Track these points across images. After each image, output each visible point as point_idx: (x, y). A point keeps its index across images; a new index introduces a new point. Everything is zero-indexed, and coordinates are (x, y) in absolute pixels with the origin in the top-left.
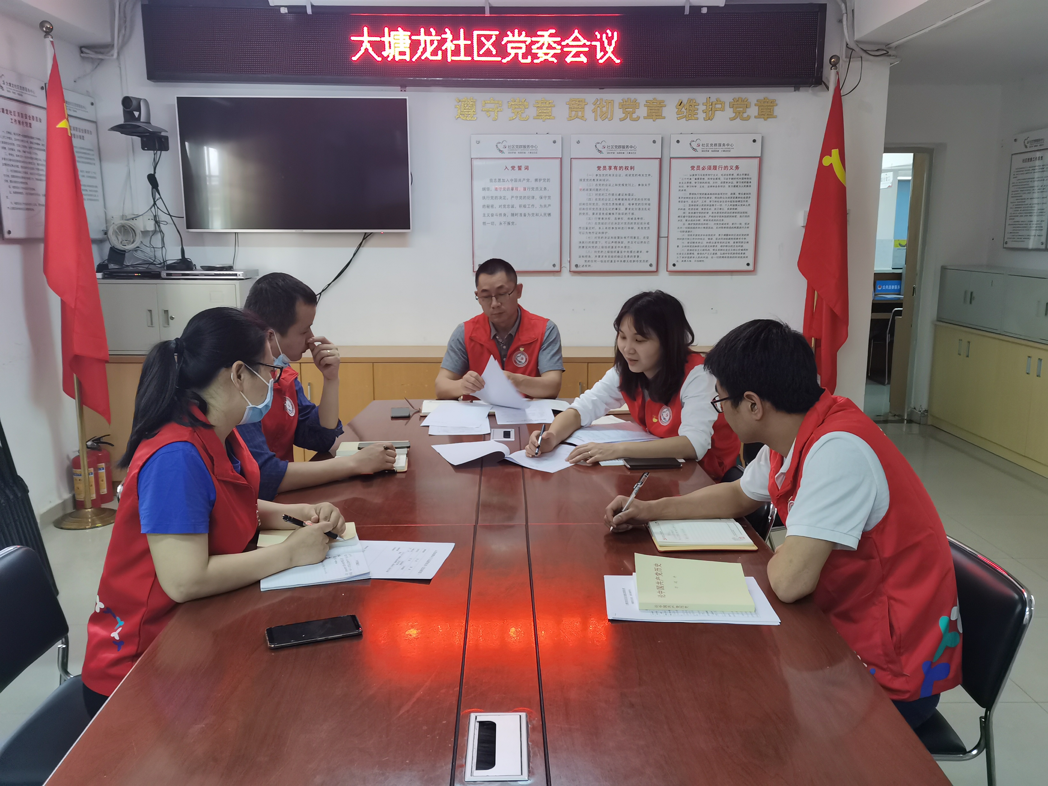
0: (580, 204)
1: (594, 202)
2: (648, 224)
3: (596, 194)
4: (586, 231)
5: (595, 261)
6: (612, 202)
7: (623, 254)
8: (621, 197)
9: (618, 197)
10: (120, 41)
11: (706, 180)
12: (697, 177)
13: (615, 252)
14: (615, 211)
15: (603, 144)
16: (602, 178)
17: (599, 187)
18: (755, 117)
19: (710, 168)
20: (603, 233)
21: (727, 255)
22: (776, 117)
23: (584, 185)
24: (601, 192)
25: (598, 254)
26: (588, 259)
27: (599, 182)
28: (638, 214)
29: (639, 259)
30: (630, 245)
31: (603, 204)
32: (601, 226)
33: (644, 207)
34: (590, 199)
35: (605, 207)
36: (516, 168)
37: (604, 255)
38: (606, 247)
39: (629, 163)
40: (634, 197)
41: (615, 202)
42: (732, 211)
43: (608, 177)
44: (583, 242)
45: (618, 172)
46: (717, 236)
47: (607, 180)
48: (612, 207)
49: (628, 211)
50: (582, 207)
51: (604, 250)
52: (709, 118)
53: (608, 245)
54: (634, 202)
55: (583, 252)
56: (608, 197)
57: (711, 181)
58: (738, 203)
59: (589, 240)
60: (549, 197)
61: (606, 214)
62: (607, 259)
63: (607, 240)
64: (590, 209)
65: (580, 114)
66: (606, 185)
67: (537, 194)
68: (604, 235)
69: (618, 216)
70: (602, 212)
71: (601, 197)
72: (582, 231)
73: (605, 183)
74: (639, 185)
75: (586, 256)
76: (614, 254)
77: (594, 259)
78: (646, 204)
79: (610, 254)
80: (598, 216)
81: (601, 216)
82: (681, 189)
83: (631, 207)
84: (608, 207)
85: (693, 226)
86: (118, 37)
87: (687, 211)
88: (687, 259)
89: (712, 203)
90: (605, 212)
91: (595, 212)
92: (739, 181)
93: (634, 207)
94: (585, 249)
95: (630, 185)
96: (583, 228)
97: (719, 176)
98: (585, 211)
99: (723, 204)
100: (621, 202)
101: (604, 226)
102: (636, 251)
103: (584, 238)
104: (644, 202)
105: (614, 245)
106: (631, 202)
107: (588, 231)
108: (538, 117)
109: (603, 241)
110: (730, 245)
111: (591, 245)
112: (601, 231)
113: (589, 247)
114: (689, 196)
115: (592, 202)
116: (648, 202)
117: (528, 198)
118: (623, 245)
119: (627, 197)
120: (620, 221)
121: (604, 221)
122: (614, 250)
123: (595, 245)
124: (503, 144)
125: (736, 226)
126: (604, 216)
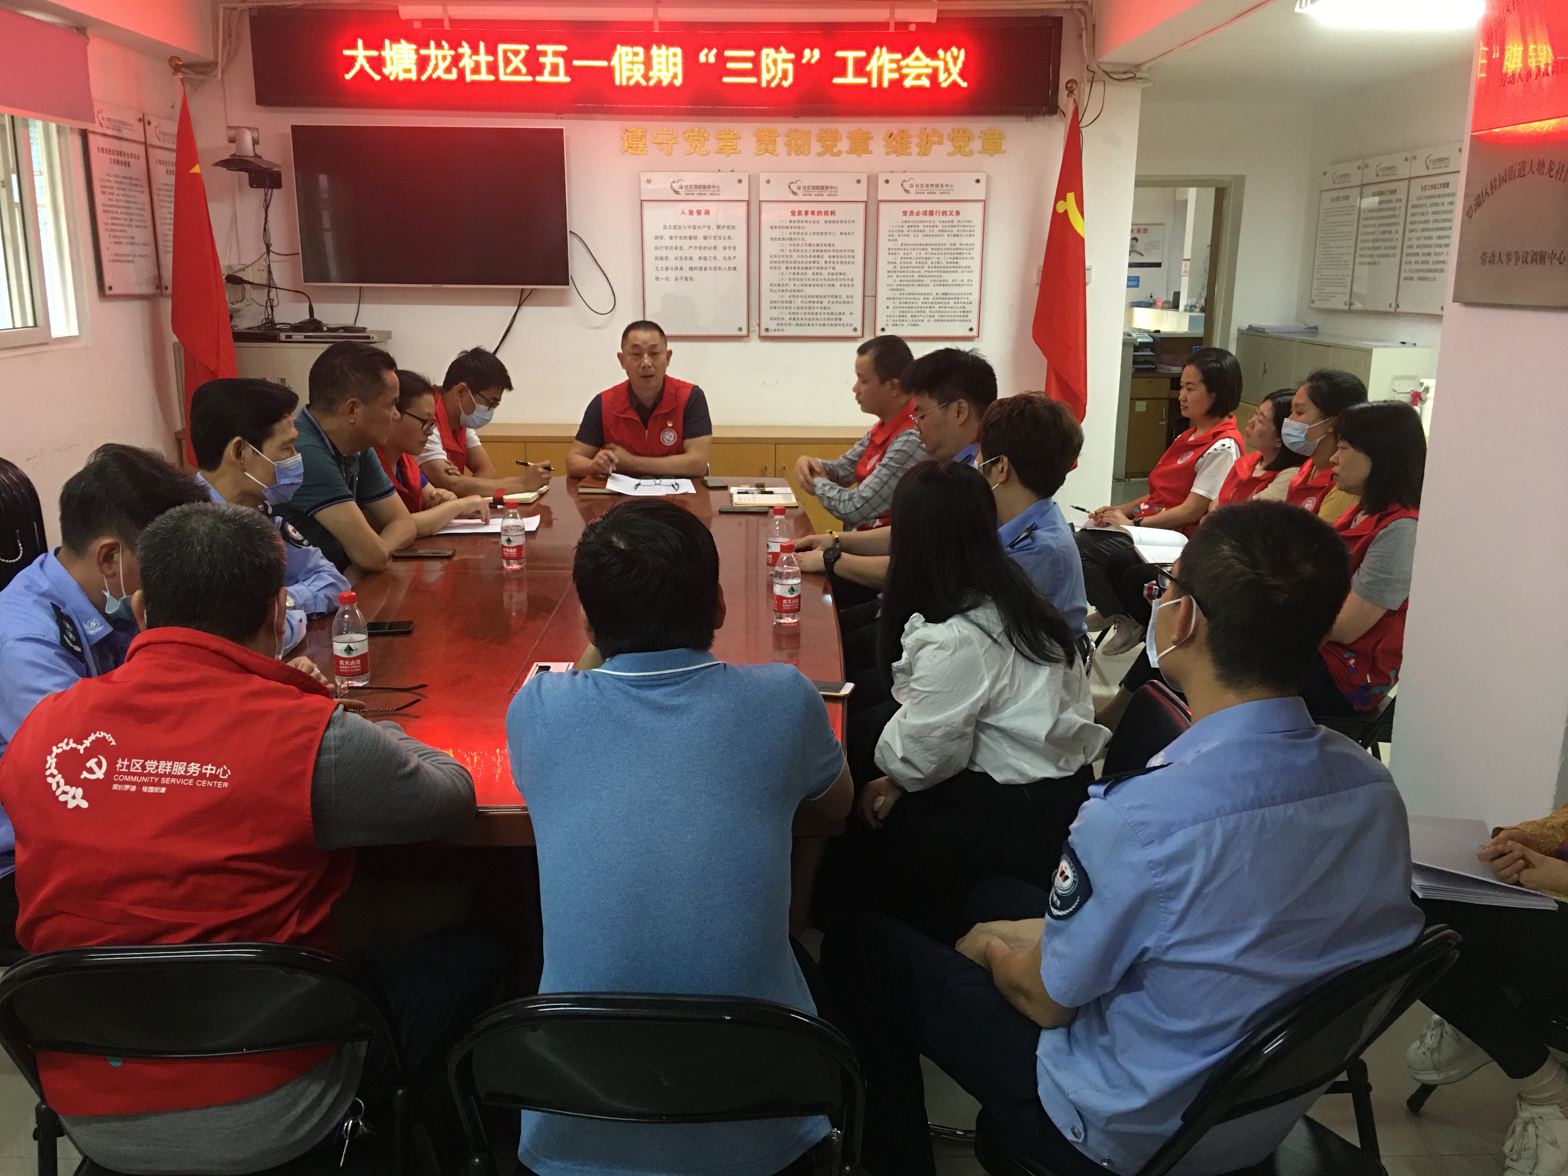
0: (771, 256)
1: (788, 253)
2: (852, 280)
3: (790, 245)
4: (777, 288)
5: (790, 324)
6: (808, 254)
7: (823, 316)
8: (819, 248)
9: (816, 248)
10: (225, 59)
11: (921, 228)
12: (910, 224)
13: (813, 314)
14: (812, 265)
15: (799, 184)
16: (796, 225)
17: (793, 236)
18: (979, 152)
19: (925, 213)
20: (798, 291)
21: (946, 318)
22: (1004, 152)
23: (776, 233)
24: (796, 242)
25: (792, 316)
26: (780, 322)
27: (793, 230)
28: (840, 268)
29: (841, 322)
30: (830, 305)
31: (798, 256)
32: (797, 283)
33: (847, 260)
34: (782, 250)
35: (800, 260)
36: (695, 213)
37: (800, 317)
38: (802, 308)
39: (829, 207)
40: (835, 248)
41: (812, 254)
42: (952, 265)
43: (804, 224)
44: (775, 302)
45: (816, 218)
46: (934, 295)
47: (803, 228)
48: (809, 259)
49: (828, 265)
50: (774, 259)
51: (800, 311)
52: (925, 153)
53: (804, 305)
54: (836, 254)
55: (775, 313)
56: (804, 248)
57: (927, 229)
58: (959, 256)
59: (781, 299)
60: (734, 248)
61: (802, 268)
62: (804, 322)
63: (803, 299)
64: (783, 262)
65: (770, 148)
66: (802, 234)
67: (720, 244)
68: (800, 294)
69: (816, 271)
70: (796, 265)
71: (796, 248)
72: (773, 288)
73: (801, 231)
74: (841, 233)
75: (779, 319)
76: (811, 316)
77: (788, 321)
78: (849, 256)
79: (808, 316)
80: (793, 271)
81: (796, 271)
82: (891, 238)
83: (832, 259)
84: (805, 260)
85: (905, 283)
86: (223, 54)
87: (898, 265)
88: (898, 323)
89: (928, 256)
90: (801, 265)
91: (789, 265)
92: (960, 229)
93: (836, 260)
94: (777, 310)
95: (830, 233)
96: (775, 285)
97: (937, 224)
98: (777, 265)
99: (942, 257)
100: (820, 254)
101: (800, 283)
102: (838, 311)
103: (775, 297)
104: (847, 254)
105: (812, 305)
106: (832, 254)
107: (781, 288)
108: (720, 151)
109: (800, 300)
110: (949, 305)
111: (785, 305)
112: (796, 288)
113: (783, 307)
114: (900, 247)
115: (785, 254)
116: (851, 254)
117: (710, 249)
118: (823, 305)
119: (827, 248)
120: (819, 277)
121: (799, 277)
122: (811, 311)
123: (788, 305)
124: (680, 184)
125: (958, 283)
126: (800, 271)
